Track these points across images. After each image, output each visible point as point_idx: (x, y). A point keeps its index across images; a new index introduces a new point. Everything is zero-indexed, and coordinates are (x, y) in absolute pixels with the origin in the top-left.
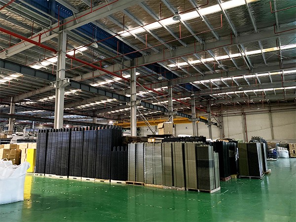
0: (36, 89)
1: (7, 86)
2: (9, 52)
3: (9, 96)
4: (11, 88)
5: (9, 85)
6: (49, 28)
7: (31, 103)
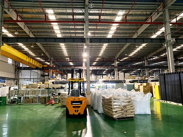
0: (157, 49)
1: (141, 51)
2: (138, 33)
3: (143, 57)
4: (143, 52)
5: (142, 50)
6: (156, 10)
7: (156, 58)
